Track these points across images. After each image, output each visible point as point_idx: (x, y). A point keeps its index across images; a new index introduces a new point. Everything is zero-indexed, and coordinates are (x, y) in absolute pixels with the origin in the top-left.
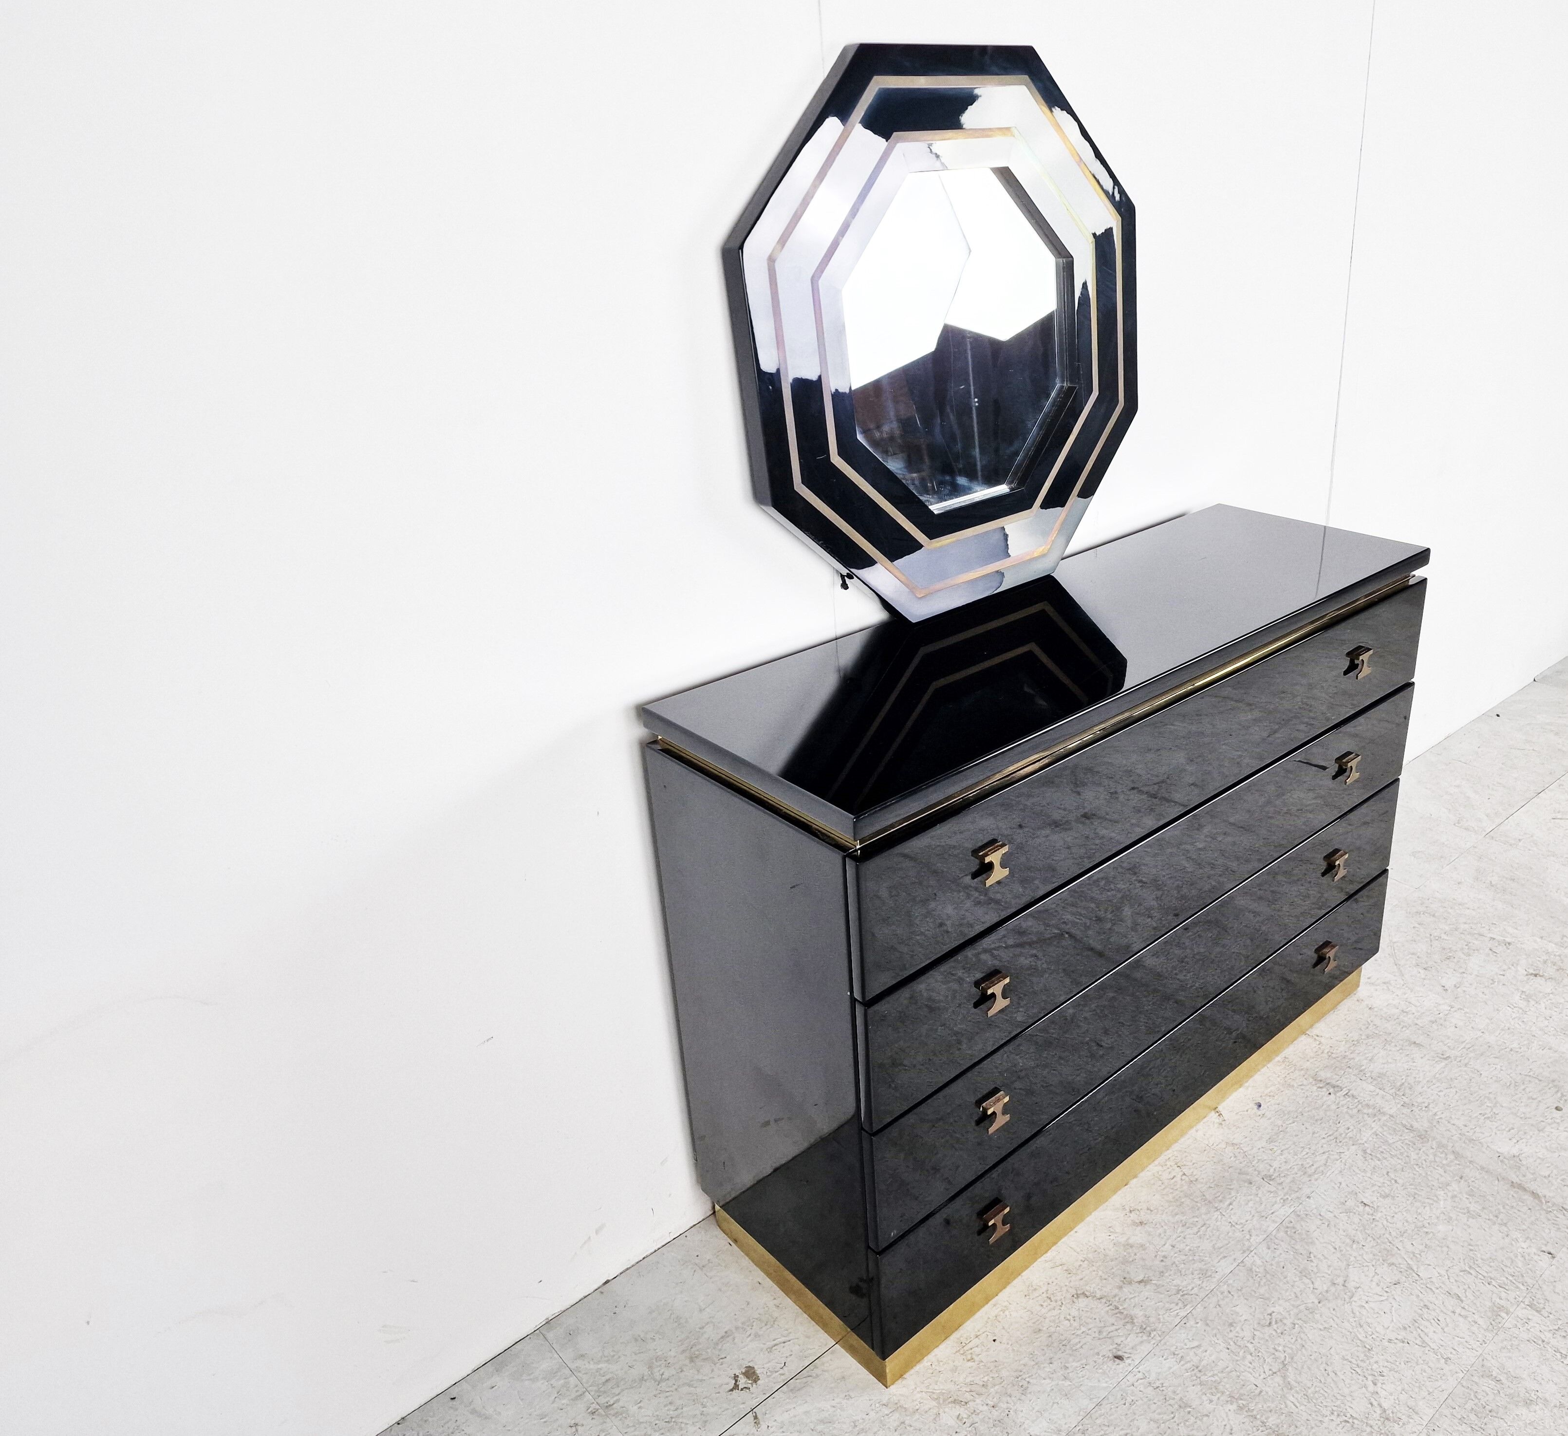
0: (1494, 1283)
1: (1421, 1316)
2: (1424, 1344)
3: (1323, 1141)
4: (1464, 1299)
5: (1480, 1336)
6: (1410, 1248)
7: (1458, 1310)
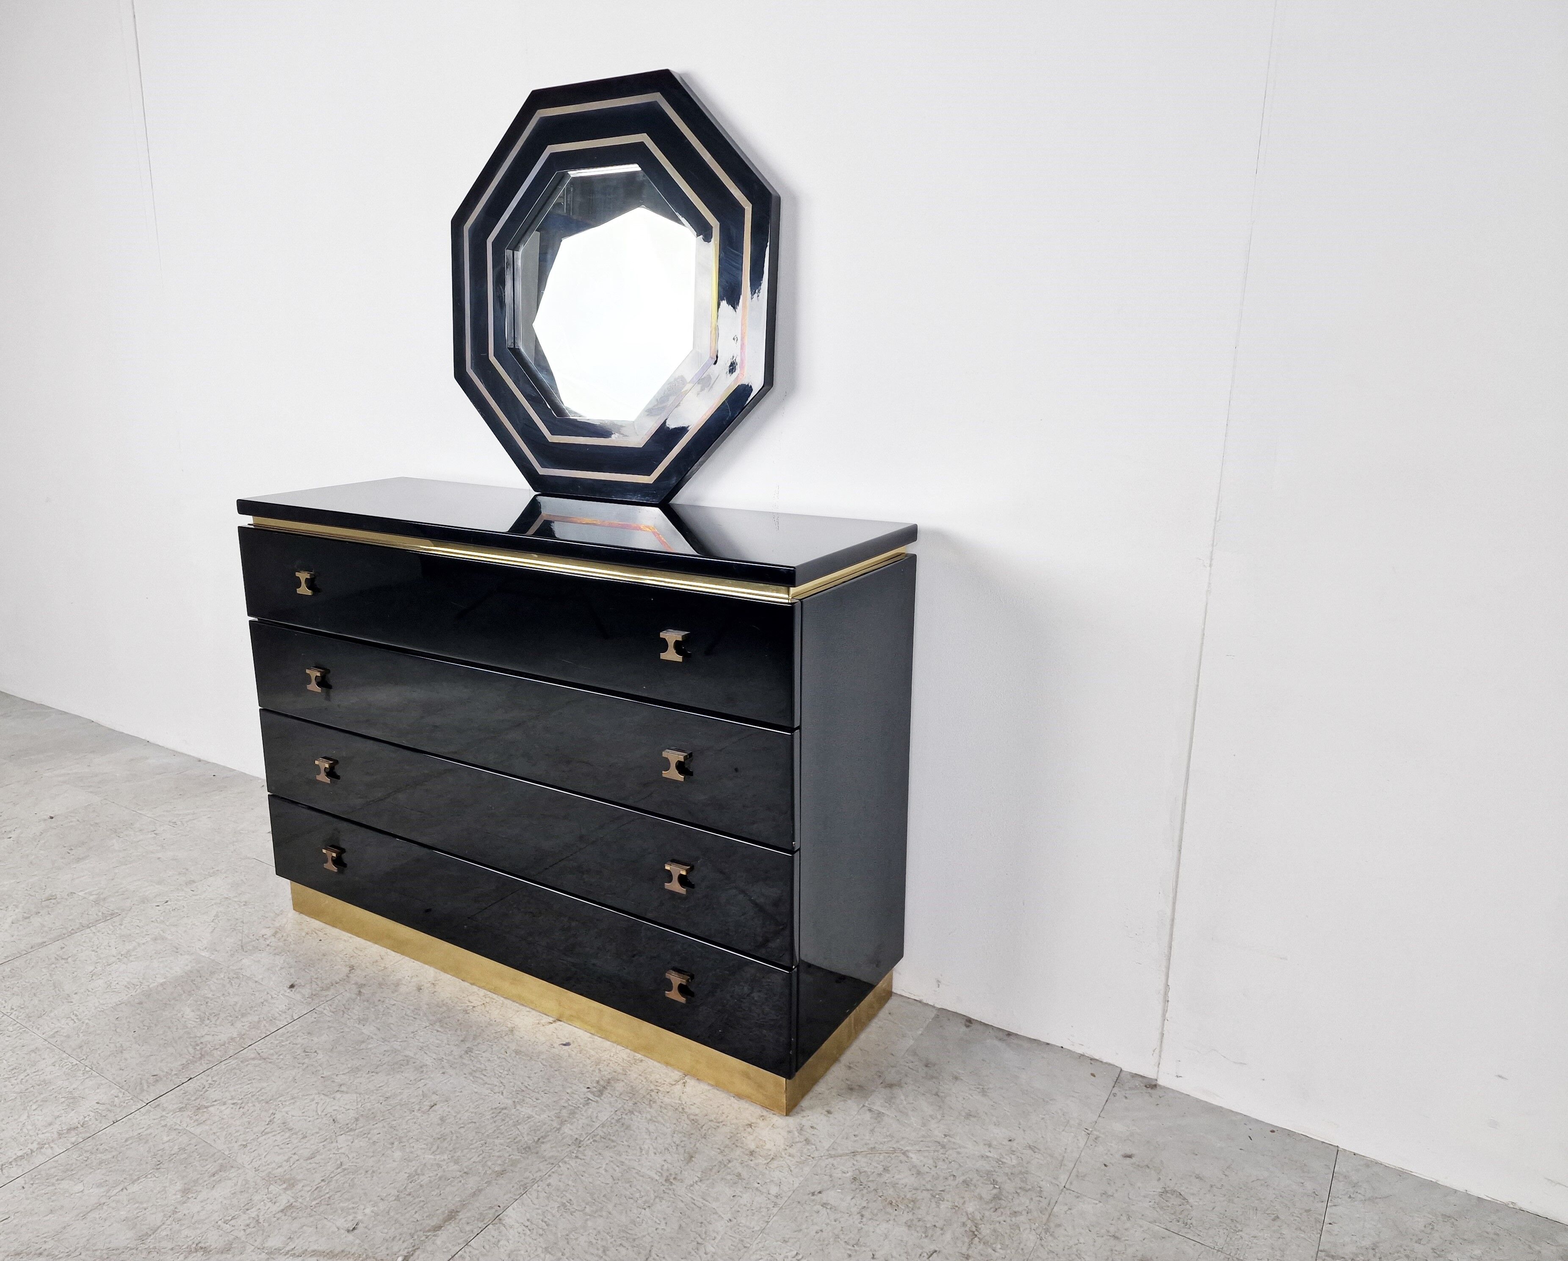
0: (323, 1183)
1: (296, 1133)
2: (263, 1133)
3: (519, 1083)
4: (309, 1162)
5: (264, 1168)
6: (376, 1131)
7: (296, 1157)
